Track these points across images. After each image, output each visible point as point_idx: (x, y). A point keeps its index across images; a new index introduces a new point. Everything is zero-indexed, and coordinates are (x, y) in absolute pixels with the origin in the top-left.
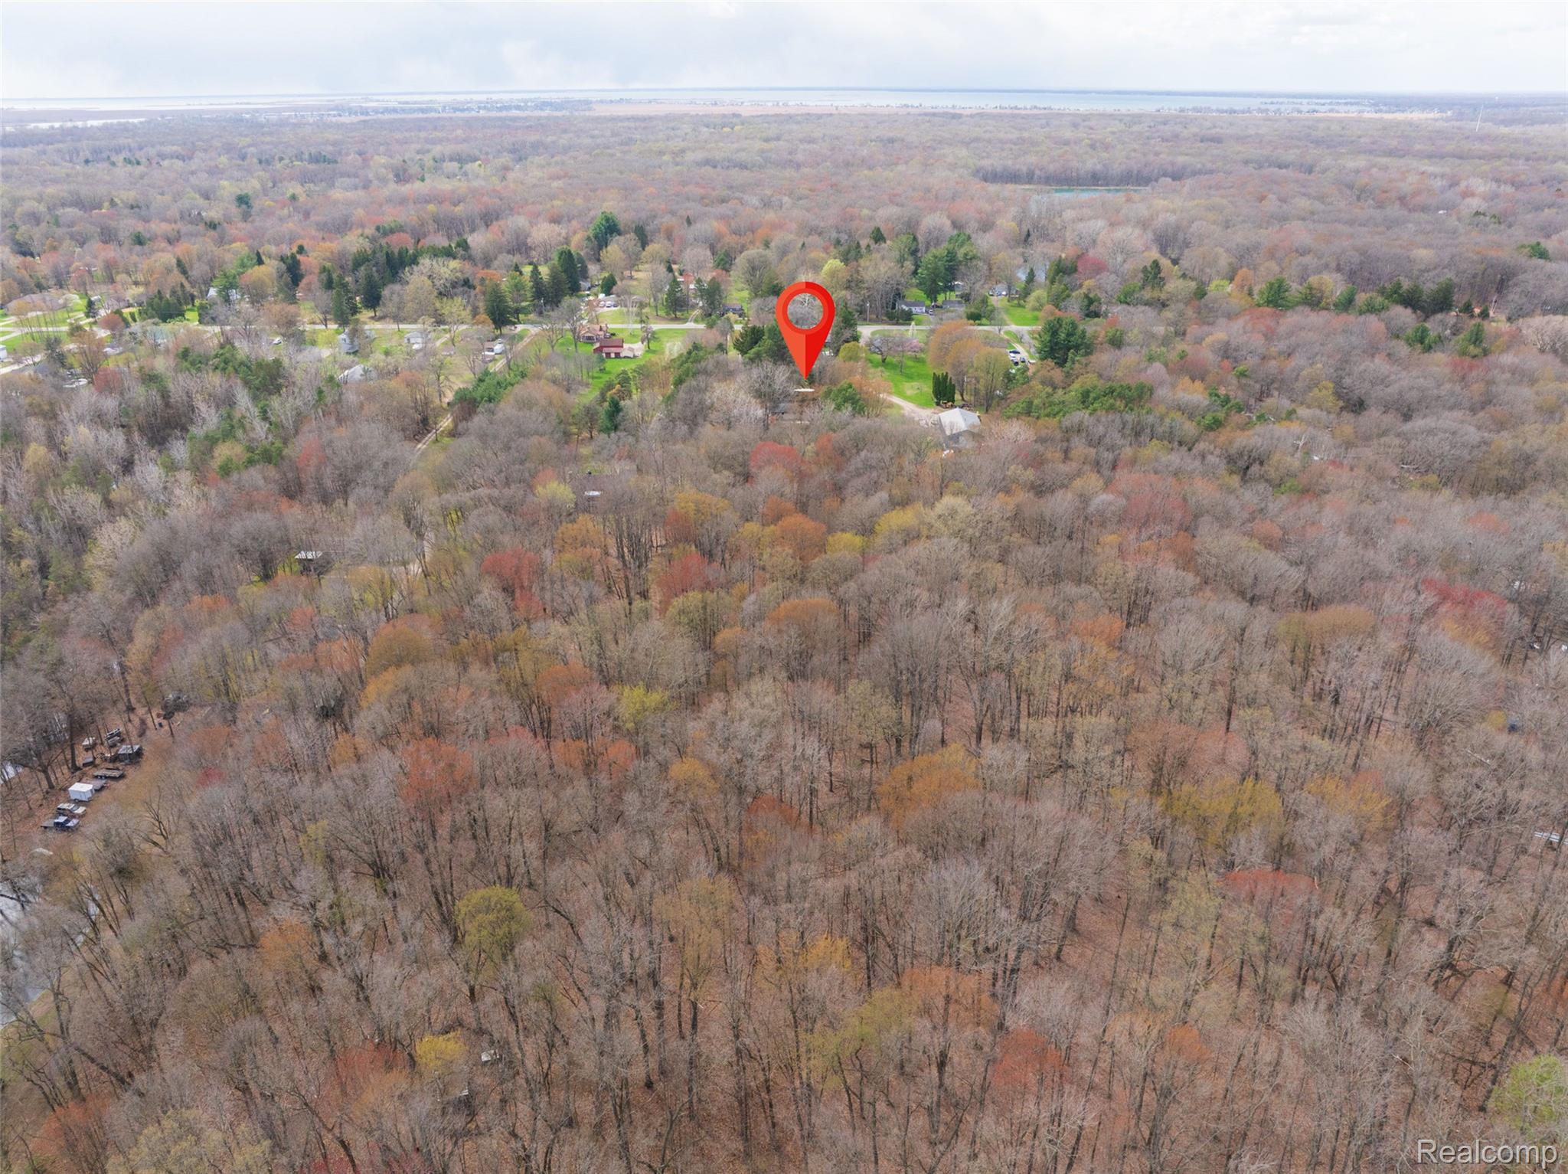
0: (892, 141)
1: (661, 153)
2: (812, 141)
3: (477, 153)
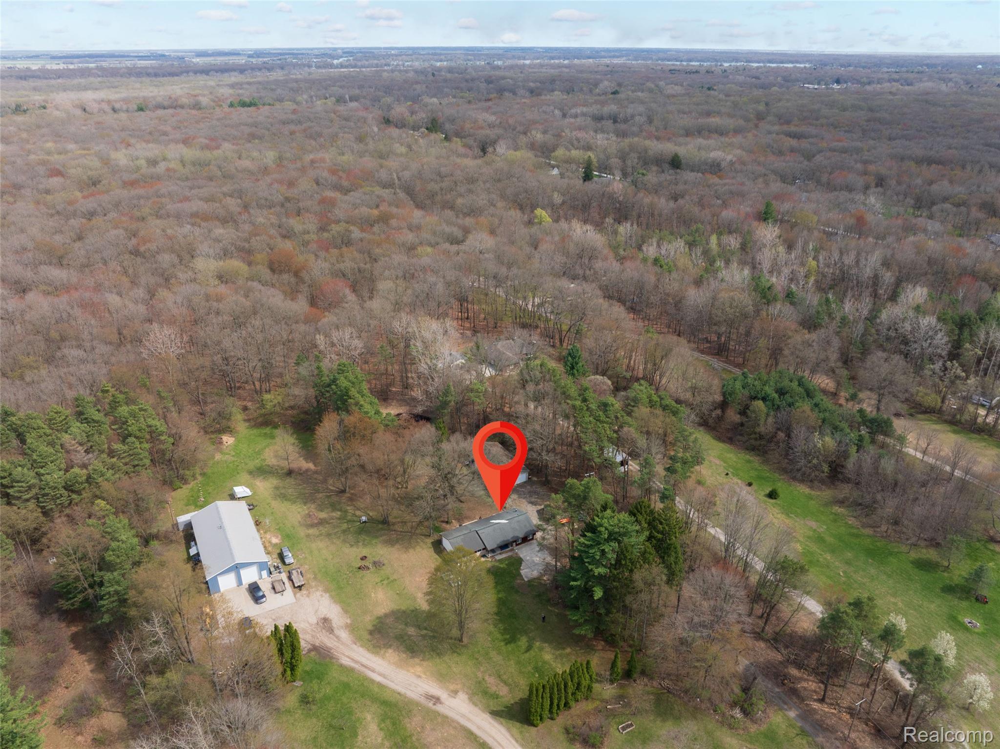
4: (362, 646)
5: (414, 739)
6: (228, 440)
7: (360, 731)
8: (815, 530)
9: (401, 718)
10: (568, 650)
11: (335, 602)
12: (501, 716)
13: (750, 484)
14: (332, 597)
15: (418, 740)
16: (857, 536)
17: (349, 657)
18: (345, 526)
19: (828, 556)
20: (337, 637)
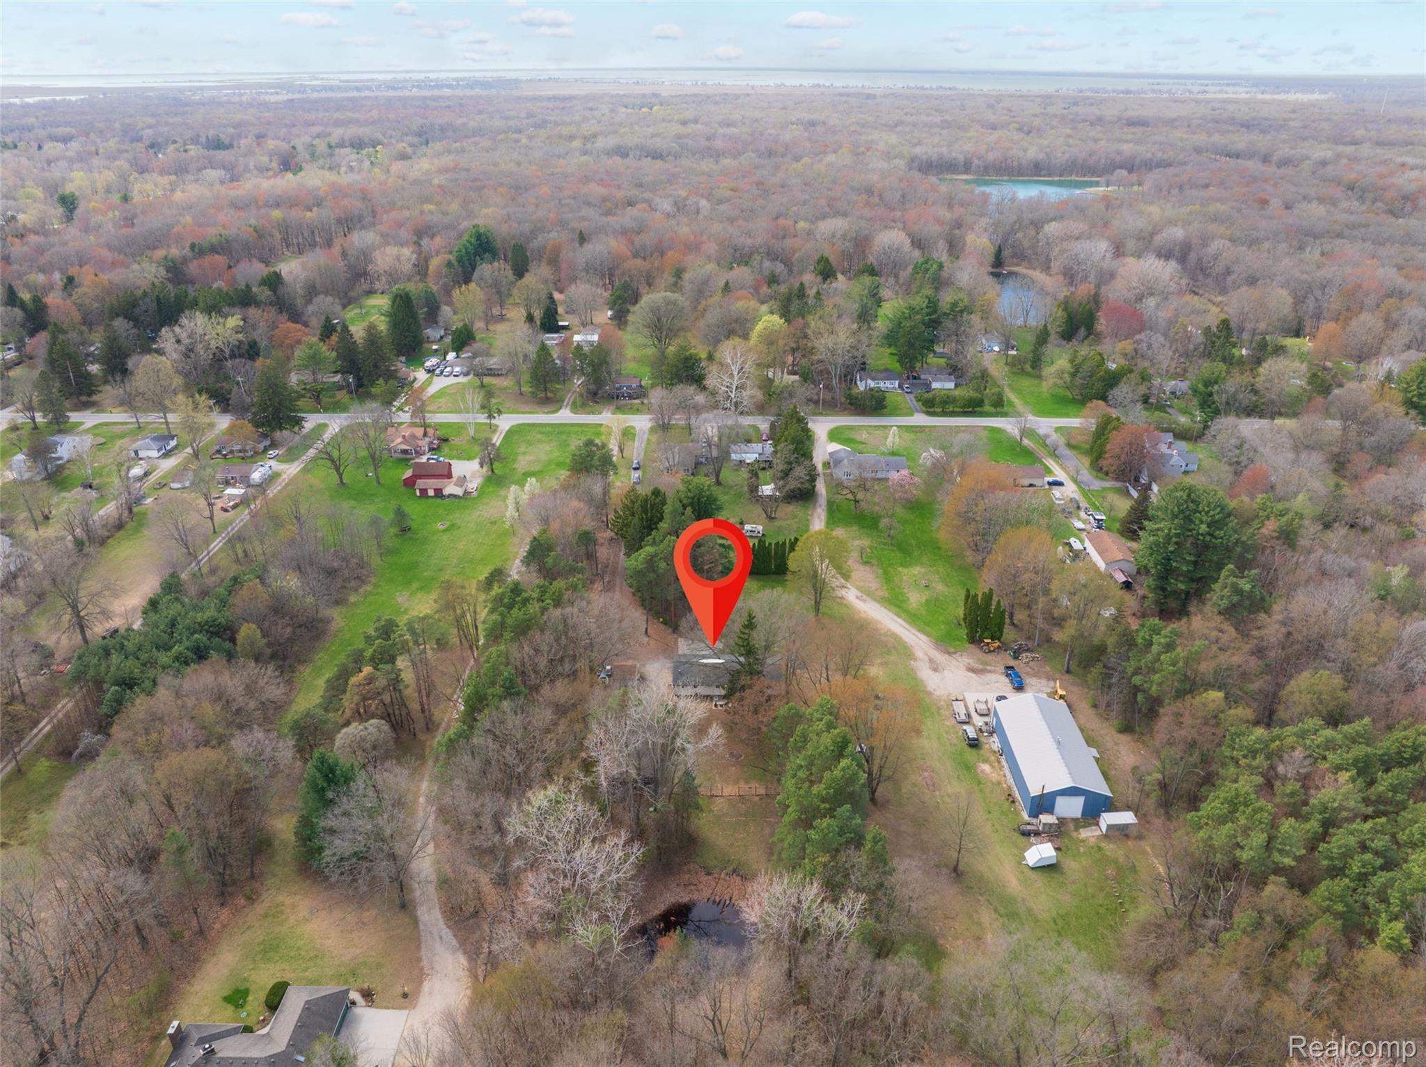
0: (813, 124)
1: (571, 138)
2: (729, 124)
3: (380, 137)
4: (905, 641)
7: (923, 601)
9: (889, 596)
11: (924, 682)
14: (925, 686)
20: (926, 654)
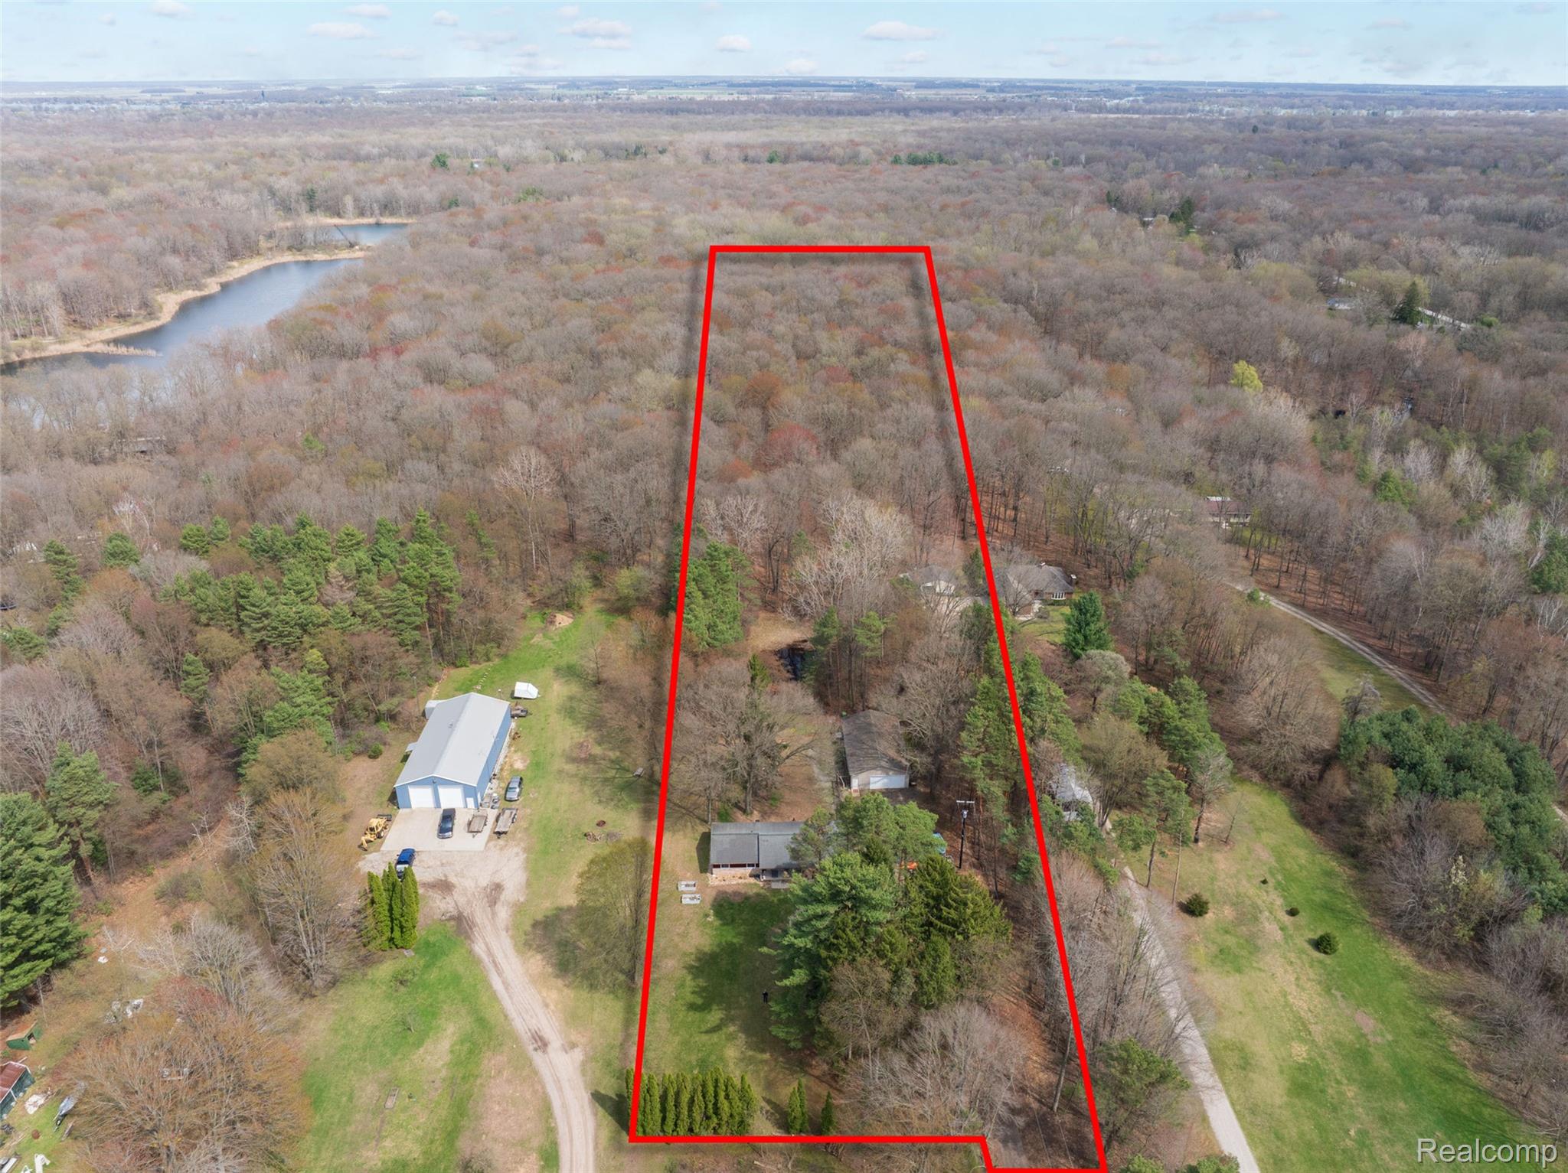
4: (512, 937)
5: (478, 1082)
6: (563, 620)
7: (428, 1043)
8: (1364, 1035)
9: (485, 1049)
10: (767, 1056)
11: (526, 868)
12: (602, 1105)
13: (1293, 913)
14: (527, 860)
15: (482, 1085)
16: (1448, 1078)
17: (487, 945)
18: (612, 773)
19: (1351, 1092)
20: (494, 914)
